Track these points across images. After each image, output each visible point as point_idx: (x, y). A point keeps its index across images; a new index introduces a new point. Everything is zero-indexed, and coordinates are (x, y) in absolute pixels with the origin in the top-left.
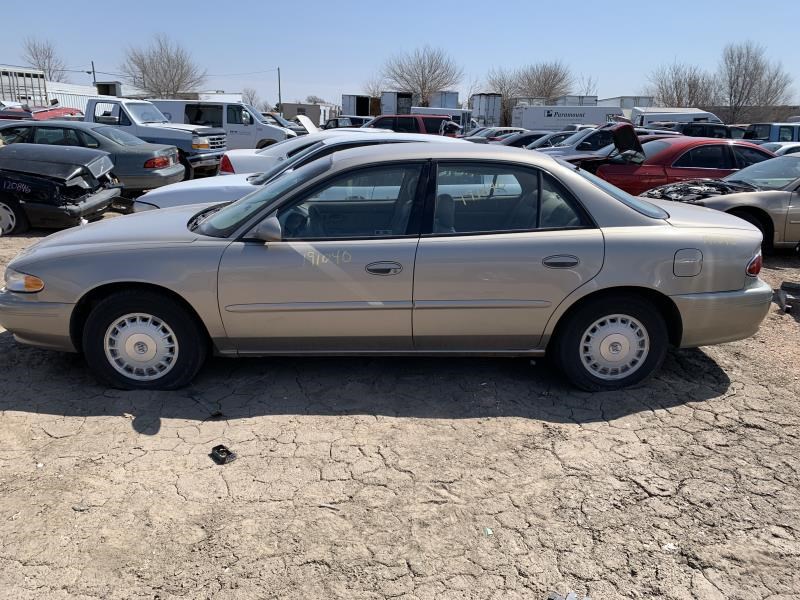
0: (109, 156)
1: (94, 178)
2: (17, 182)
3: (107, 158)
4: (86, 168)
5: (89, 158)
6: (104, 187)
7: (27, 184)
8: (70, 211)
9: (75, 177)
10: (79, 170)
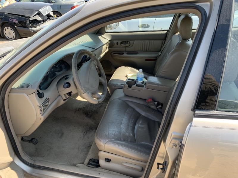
0: (51, 6)
1: (43, 16)
2: (13, 19)
3: (50, 7)
4: (40, 12)
5: (41, 7)
6: (50, 19)
7: (17, 19)
8: (33, 30)
9: (35, 15)
10: (37, 12)
